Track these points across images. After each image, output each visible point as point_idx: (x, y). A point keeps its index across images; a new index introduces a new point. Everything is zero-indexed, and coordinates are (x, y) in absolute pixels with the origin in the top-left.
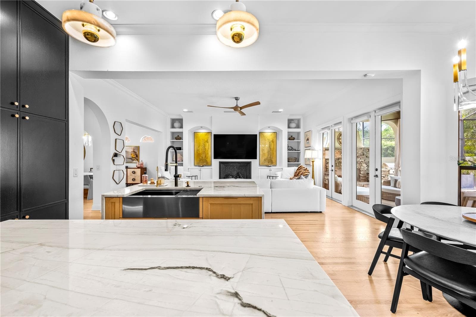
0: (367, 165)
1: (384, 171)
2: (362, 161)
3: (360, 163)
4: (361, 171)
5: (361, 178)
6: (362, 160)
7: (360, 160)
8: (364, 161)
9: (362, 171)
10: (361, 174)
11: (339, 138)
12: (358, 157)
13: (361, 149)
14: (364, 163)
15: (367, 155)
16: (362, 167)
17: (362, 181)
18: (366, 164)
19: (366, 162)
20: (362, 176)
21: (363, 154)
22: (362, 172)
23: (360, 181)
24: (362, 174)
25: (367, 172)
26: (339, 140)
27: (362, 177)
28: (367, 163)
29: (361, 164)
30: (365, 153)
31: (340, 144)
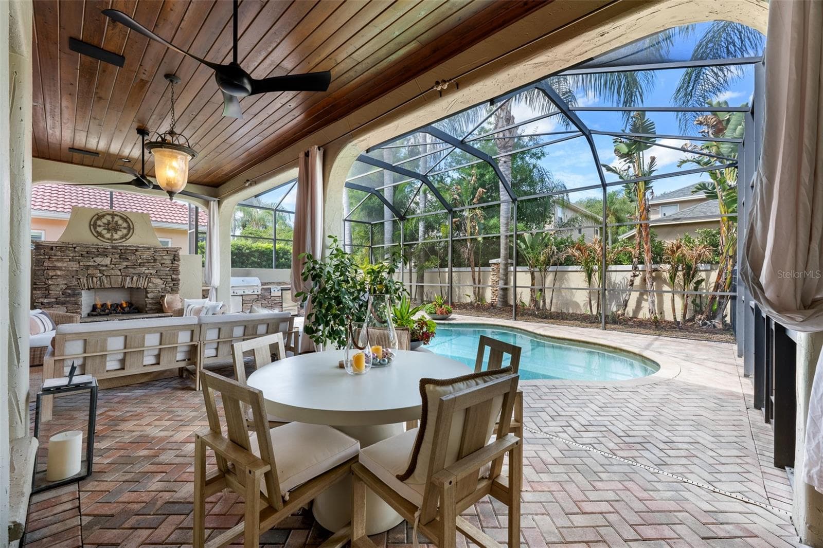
0: (164, 281)
3: (146, 277)
5: (148, 306)
6: (152, 272)
7: (147, 271)
8: (156, 272)
9: (152, 292)
10: (148, 298)
11: (95, 223)
12: (142, 264)
13: (149, 248)
14: (156, 276)
15: (162, 262)
16: (150, 284)
17: (151, 312)
18: (161, 279)
19: (160, 274)
20: (151, 302)
21: (155, 260)
22: (150, 295)
23: (148, 313)
24: (152, 299)
25: (163, 294)
26: (95, 228)
27: (150, 303)
28: (162, 277)
29: (150, 278)
30: (159, 258)
31: (99, 237)
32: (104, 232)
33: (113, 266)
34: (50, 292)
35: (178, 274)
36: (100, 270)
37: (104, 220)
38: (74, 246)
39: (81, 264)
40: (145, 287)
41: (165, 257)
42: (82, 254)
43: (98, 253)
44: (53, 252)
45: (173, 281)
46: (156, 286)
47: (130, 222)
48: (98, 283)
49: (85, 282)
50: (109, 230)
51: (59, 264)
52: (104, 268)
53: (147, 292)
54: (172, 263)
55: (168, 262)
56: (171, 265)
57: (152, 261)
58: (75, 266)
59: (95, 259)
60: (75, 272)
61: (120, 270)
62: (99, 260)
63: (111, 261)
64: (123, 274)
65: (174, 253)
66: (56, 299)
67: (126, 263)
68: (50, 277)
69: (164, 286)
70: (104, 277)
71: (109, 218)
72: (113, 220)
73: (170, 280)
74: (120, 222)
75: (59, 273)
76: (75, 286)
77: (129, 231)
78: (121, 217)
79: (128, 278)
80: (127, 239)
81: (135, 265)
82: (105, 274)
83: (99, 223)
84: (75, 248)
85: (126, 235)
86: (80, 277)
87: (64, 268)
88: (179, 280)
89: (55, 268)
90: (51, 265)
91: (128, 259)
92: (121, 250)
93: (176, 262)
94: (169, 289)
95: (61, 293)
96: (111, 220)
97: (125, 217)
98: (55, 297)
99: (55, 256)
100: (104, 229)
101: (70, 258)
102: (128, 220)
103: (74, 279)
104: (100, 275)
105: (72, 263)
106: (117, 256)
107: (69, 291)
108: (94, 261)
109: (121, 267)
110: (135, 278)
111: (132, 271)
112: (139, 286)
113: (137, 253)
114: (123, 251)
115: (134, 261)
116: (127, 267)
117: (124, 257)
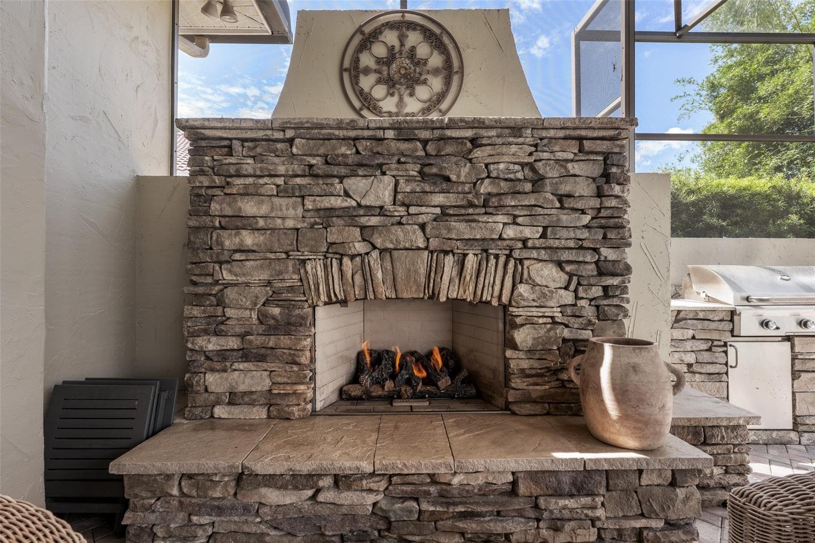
0: (571, 275)
1: (701, 315)
2: (524, 241)
3: (509, 256)
4: (515, 326)
5: (516, 383)
6: (527, 232)
7: (510, 232)
8: (544, 236)
9: (529, 321)
10: (515, 347)
11: (356, 61)
12: (494, 201)
13: (516, 129)
14: (543, 254)
15: (565, 188)
17: (527, 408)
18: (560, 264)
19: (556, 243)
20: (525, 364)
21: (538, 181)
22: (522, 336)
23: (514, 413)
24: (530, 352)
25: (566, 333)
26: (355, 81)
27: (523, 373)
28: (565, 256)
29: (521, 261)
30: (552, 173)
32: (379, 92)
33: (402, 210)
34: (229, 312)
35: (623, 243)
36: (363, 228)
37: (379, 50)
38: (290, 134)
39: (309, 205)
40: (505, 299)
41: (574, 168)
42: (311, 166)
43: (357, 159)
44: (232, 160)
45: (601, 273)
46: (544, 294)
47: (451, 47)
48: (358, 278)
49: (321, 273)
50: (391, 83)
51: (249, 207)
52: (374, 221)
53: (511, 324)
54: (600, 194)
55: (584, 188)
56: (596, 203)
57: (528, 187)
58: (291, 212)
59: (350, 183)
60: (293, 237)
61: (423, 227)
62: (356, 185)
63: (396, 192)
64: (434, 243)
65: (604, 146)
66: (242, 336)
67: (439, 199)
68: (225, 257)
69: (568, 297)
70: (375, 254)
71: (391, 37)
72: (402, 45)
73: (591, 269)
74: (423, 50)
75: (249, 239)
76: (291, 289)
77: (448, 80)
78: (425, 31)
79: (449, 260)
81: (471, 205)
82: (378, 242)
83: (366, 60)
84: (291, 141)
85: (441, 96)
86: (307, 255)
87: (261, 223)
88: (628, 269)
89: (240, 222)
90: (230, 212)
91: (447, 179)
92: (425, 142)
93: (617, 189)
94: (589, 312)
95: (254, 316)
96: (396, 43)
97: (437, 31)
98: (238, 330)
99: (239, 175)
100: (379, 82)
101: (280, 181)
102: (446, 40)
103: (290, 263)
104: (360, 247)
105: (283, 202)
106: (414, 171)
107: (276, 311)
108: (347, 194)
109: (427, 214)
110: (471, 261)
111: (461, 229)
112: (486, 297)
113: (478, 153)
114: (430, 148)
115: (467, 188)
116: (444, 214)
117: (434, 170)
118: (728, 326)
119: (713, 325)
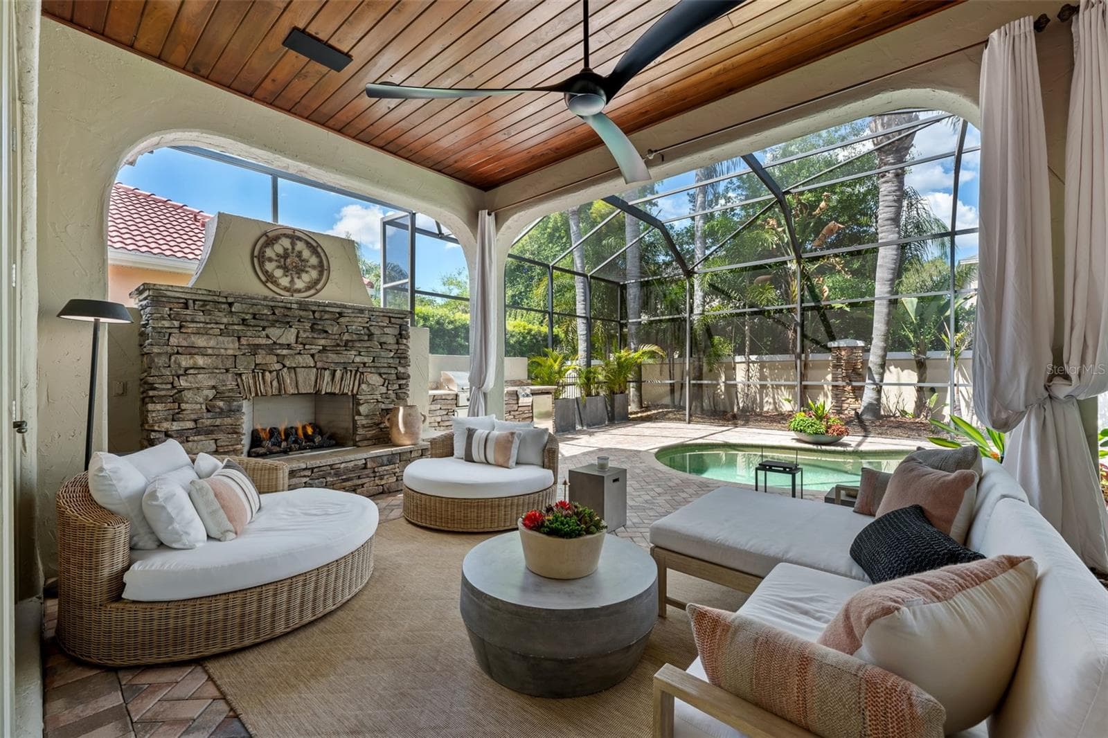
0: (385, 379)
1: (444, 397)
2: (364, 364)
3: (357, 371)
4: (359, 404)
5: (361, 431)
6: (366, 360)
7: (358, 359)
8: (373, 361)
9: (367, 402)
10: (359, 414)
11: (262, 253)
12: (350, 344)
13: (361, 311)
14: (373, 370)
15: (383, 340)
16: (363, 386)
17: (366, 443)
18: (380, 374)
19: (379, 365)
20: (364, 422)
21: (371, 335)
22: (363, 409)
23: (359, 447)
24: (367, 416)
25: (383, 406)
26: (261, 265)
27: (363, 426)
28: (383, 371)
29: (362, 373)
30: (376, 331)
31: (269, 284)
32: (278, 273)
33: (301, 347)
34: (184, 406)
35: (406, 365)
36: (277, 355)
37: (278, 248)
38: (230, 300)
39: (244, 341)
40: (355, 392)
41: (387, 330)
42: (244, 320)
43: (274, 317)
44: (188, 312)
45: (398, 378)
46: (373, 388)
47: (322, 254)
48: (275, 383)
49: (251, 381)
50: (286, 269)
51: (201, 342)
52: (285, 352)
53: (357, 403)
54: (398, 343)
55: (391, 340)
56: (396, 347)
57: (366, 338)
58: (231, 346)
59: (270, 331)
60: (231, 360)
61: (313, 356)
62: (274, 332)
63: (297, 337)
64: (319, 365)
65: (399, 321)
66: (195, 421)
67: (323, 342)
68: (181, 372)
69: (384, 390)
70: (285, 370)
71: (286, 243)
72: (293, 249)
73: (394, 377)
74: (306, 254)
75: (200, 361)
76: (232, 390)
77: (321, 273)
78: (307, 243)
79: (327, 373)
80: (318, 291)
81: (338, 345)
82: (288, 363)
83: (269, 252)
84: (231, 305)
85: (317, 282)
86: (242, 370)
87: (210, 351)
88: (409, 376)
89: (192, 351)
90: (185, 344)
91: (326, 332)
92: (314, 312)
93: (405, 341)
94: (393, 396)
95: (204, 407)
96: (290, 247)
97: (315, 244)
98: (193, 417)
99: (193, 322)
100: (278, 267)
101: (222, 327)
102: (319, 249)
103: (230, 375)
104: (278, 366)
105: (226, 339)
106: (308, 326)
107: (221, 404)
108: (268, 337)
109: (315, 349)
110: (338, 374)
111: (333, 357)
112: (346, 391)
113: (342, 320)
114: (317, 315)
115: (337, 337)
116: (324, 349)
117: (320, 327)
118: (454, 402)
119: (449, 402)
